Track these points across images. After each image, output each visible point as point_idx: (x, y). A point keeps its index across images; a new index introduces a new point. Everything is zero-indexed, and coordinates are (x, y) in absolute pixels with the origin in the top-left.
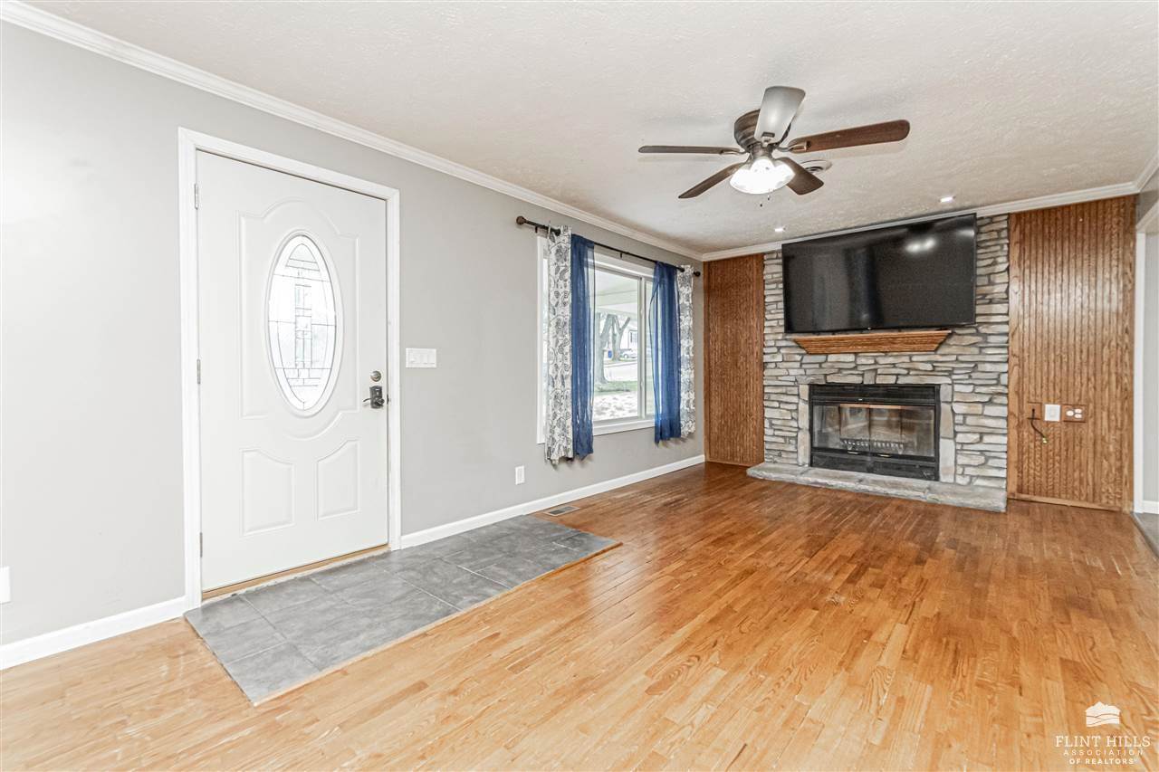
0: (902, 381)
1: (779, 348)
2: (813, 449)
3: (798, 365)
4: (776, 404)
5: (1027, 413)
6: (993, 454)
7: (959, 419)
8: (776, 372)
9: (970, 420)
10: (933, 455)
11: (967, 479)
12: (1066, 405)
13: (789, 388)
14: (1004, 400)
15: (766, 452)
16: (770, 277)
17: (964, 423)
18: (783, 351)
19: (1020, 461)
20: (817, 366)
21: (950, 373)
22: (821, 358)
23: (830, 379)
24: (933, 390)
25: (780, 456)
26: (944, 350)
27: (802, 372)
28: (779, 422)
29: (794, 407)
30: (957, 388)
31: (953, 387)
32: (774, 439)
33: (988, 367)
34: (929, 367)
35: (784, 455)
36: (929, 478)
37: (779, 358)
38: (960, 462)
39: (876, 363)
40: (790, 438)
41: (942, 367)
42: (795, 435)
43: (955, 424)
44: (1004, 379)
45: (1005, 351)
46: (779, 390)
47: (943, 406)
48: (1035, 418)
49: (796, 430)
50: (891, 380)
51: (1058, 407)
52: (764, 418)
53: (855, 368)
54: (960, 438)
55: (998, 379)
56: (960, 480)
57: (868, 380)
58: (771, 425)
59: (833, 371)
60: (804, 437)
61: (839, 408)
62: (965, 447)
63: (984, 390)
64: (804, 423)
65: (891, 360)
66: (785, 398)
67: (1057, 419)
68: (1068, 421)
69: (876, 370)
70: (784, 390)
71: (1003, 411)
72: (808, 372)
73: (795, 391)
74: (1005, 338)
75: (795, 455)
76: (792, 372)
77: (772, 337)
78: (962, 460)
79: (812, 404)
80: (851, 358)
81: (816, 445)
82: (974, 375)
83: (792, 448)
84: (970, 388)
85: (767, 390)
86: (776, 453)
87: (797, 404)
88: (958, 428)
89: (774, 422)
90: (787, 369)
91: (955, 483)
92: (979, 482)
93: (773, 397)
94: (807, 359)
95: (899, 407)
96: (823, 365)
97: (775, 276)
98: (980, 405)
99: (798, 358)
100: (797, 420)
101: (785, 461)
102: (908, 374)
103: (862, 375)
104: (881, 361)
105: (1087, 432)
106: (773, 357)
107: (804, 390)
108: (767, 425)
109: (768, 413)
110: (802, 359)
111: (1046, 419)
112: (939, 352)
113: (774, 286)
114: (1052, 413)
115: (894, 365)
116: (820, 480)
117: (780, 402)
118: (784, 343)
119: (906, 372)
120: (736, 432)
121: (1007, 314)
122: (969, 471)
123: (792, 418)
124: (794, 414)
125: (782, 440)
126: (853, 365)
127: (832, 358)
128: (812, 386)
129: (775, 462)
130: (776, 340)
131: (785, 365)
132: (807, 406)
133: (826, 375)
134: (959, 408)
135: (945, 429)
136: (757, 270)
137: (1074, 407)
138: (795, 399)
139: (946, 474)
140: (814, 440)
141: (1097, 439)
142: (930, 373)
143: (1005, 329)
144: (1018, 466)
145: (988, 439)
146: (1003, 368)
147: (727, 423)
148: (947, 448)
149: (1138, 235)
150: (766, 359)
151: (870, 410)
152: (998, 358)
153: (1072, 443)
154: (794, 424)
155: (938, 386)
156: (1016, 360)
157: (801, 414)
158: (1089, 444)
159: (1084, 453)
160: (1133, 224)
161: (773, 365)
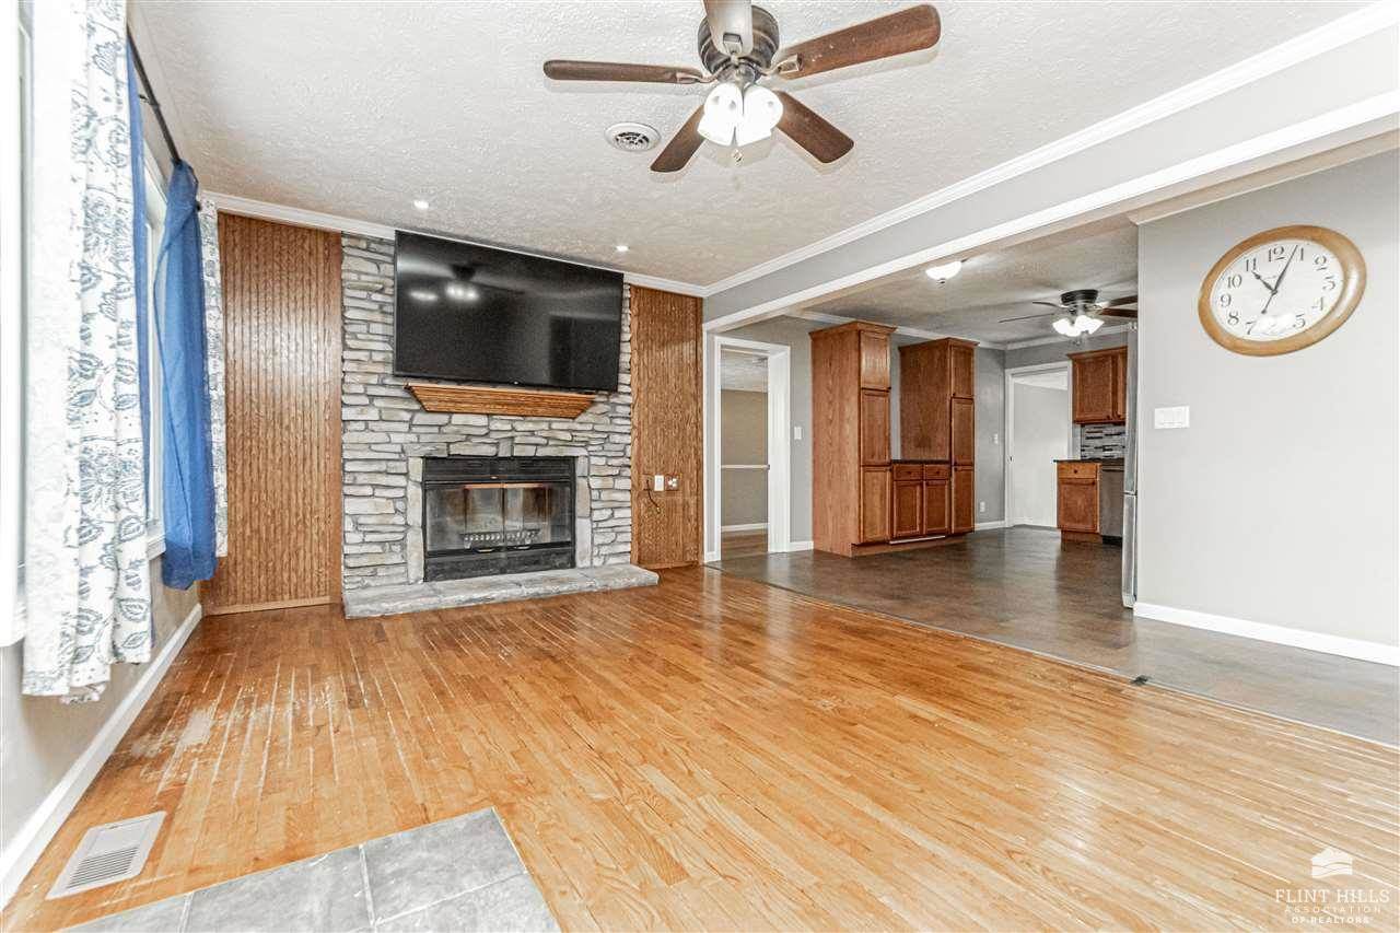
0: (542, 452)
1: (372, 397)
2: (428, 555)
3: (405, 427)
4: (368, 491)
5: (644, 486)
6: (621, 529)
7: (595, 493)
8: (368, 437)
9: (605, 495)
10: (569, 539)
11: (602, 561)
12: (669, 476)
13: (390, 463)
14: (628, 472)
15: (345, 572)
16: (354, 277)
17: (599, 500)
18: (378, 403)
19: (640, 533)
20: (436, 429)
21: (586, 444)
22: (444, 419)
23: (455, 450)
24: (571, 460)
25: (374, 575)
26: (582, 418)
27: (413, 438)
28: (371, 520)
29: (401, 493)
30: (594, 460)
31: (589, 461)
32: (364, 549)
33: (617, 438)
34: (568, 437)
35: (381, 572)
36: (562, 567)
37: (373, 414)
38: (596, 542)
39: (513, 429)
40: (394, 542)
41: (580, 437)
42: (400, 537)
43: (592, 500)
44: (629, 449)
45: (629, 423)
46: (375, 467)
47: (581, 482)
48: (649, 489)
49: (402, 529)
50: (530, 452)
51: (662, 477)
52: (340, 516)
53: (488, 435)
54: (597, 515)
55: (624, 451)
56: (597, 562)
57: (504, 452)
58: (357, 525)
59: (459, 438)
60: (415, 539)
61: (466, 492)
62: (600, 525)
63: (615, 462)
64: (415, 516)
65: (530, 426)
66: (384, 480)
67: (662, 489)
68: (669, 490)
69: (512, 438)
70: (383, 466)
71: (625, 484)
72: (424, 439)
73: (401, 467)
74: (628, 410)
75: (402, 569)
76: (395, 438)
77: (358, 378)
78: (598, 540)
79: (425, 486)
80: (483, 420)
81: (429, 549)
82: (607, 447)
83: (397, 559)
84: (602, 461)
85: (349, 467)
86: (368, 571)
87: (405, 488)
88: (594, 505)
89: (362, 520)
90: (388, 433)
91: (592, 567)
92: (612, 560)
93: (361, 479)
94: (421, 418)
95: (536, 485)
96: (444, 430)
97: (363, 277)
98: (610, 479)
99: (407, 416)
100: (404, 513)
101: (384, 581)
102: (547, 445)
103: (497, 445)
104: (520, 427)
105: (679, 498)
106: (362, 412)
107: (416, 468)
108: (348, 525)
109: (350, 506)
110: (411, 419)
111: (656, 489)
112: (577, 420)
113: (363, 294)
114: (659, 483)
115: (532, 433)
116: (476, 596)
117: (375, 486)
118: (382, 391)
119: (545, 441)
120: (279, 547)
121: (629, 385)
122: (604, 551)
123: (396, 510)
124: (400, 505)
125: (378, 549)
126: (484, 431)
127: (457, 419)
128: (429, 460)
129: (367, 587)
130: (367, 385)
131: (384, 426)
132: (420, 491)
133: (449, 444)
134: (595, 483)
135: (581, 509)
136: (327, 259)
137: (672, 476)
138: (401, 481)
139: (583, 559)
140: (428, 542)
141: (685, 505)
142: (567, 444)
143: (629, 399)
144: (638, 538)
145: (618, 514)
146: (628, 439)
147: (258, 531)
148: (583, 527)
149: (705, 334)
150: (347, 414)
151: (504, 490)
152: (625, 430)
153: (671, 509)
154: (399, 520)
155: (574, 458)
156: (637, 429)
157: (410, 503)
158: (680, 509)
159: (678, 518)
160: (701, 322)
161: (361, 426)
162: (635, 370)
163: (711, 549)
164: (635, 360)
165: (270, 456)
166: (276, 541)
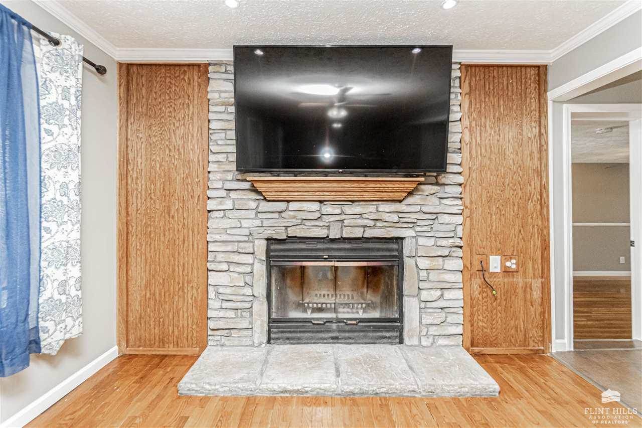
0: (369, 233)
1: (228, 191)
2: (271, 321)
3: (252, 214)
4: (224, 267)
5: (477, 266)
6: (452, 310)
7: (423, 274)
8: (225, 223)
9: (433, 276)
10: (397, 316)
11: (431, 340)
12: (506, 257)
13: (241, 244)
14: (460, 253)
15: (210, 332)
16: (216, 95)
17: (428, 280)
18: (233, 195)
19: (472, 315)
20: (277, 215)
21: (414, 225)
22: (282, 206)
23: (292, 232)
24: (399, 243)
25: (229, 336)
26: (410, 200)
27: (257, 222)
28: (228, 291)
29: (249, 269)
30: (421, 241)
31: (417, 241)
32: (221, 314)
33: (446, 219)
34: (395, 218)
35: (234, 334)
37: (229, 204)
38: (424, 322)
39: (343, 213)
40: (244, 310)
41: (408, 218)
42: (248, 305)
43: (420, 280)
44: (460, 229)
45: (459, 202)
46: (229, 248)
47: (408, 262)
48: (483, 270)
49: (251, 299)
50: (358, 233)
51: (499, 258)
52: (207, 285)
53: (320, 219)
54: (425, 295)
55: (454, 231)
56: (425, 342)
57: (334, 234)
58: (218, 294)
59: (296, 222)
60: (260, 308)
62: (429, 305)
63: (444, 242)
64: (260, 289)
65: (358, 210)
66: (236, 258)
67: (498, 270)
68: (507, 271)
69: (342, 221)
71: (458, 264)
72: (266, 223)
73: (249, 247)
74: (460, 189)
75: (249, 333)
76: (245, 223)
77: (219, 176)
78: (427, 320)
79: (269, 263)
80: (315, 206)
81: (274, 316)
82: (436, 227)
83: (245, 325)
84: (431, 242)
85: (211, 247)
86: (224, 333)
87: (252, 265)
88: (422, 285)
89: (221, 290)
90: (239, 219)
91: (420, 346)
92: (442, 341)
93: (220, 257)
94: (264, 206)
95: (365, 264)
96: (283, 215)
97: (223, 95)
98: (440, 259)
99: (253, 205)
100: (252, 286)
101: (236, 342)
102: (375, 226)
103: (328, 227)
104: (349, 211)
105: (519, 280)
106: (221, 204)
107: (261, 246)
108: (212, 294)
109: (213, 278)
110: (257, 207)
111: (491, 270)
112: (403, 202)
113: (222, 109)
114: (495, 264)
115: (360, 216)
117: (230, 263)
118: (235, 185)
119: (372, 223)
120: (167, 307)
121: (460, 165)
122: (433, 331)
123: (246, 283)
124: (248, 279)
125: (231, 314)
126: (317, 215)
128: (270, 241)
130: (225, 181)
131: (237, 214)
132: (264, 268)
133: (286, 227)
134: (423, 263)
135: (409, 286)
136: (199, 85)
137: (511, 257)
138: (249, 259)
139: (411, 337)
140: (274, 309)
141: (527, 288)
142: (395, 225)
143: (460, 179)
144: (471, 320)
145: (448, 295)
146: (459, 219)
147: (154, 295)
148: (411, 306)
149: (550, 104)
150: (211, 205)
151: (336, 268)
152: (455, 210)
153: (511, 291)
154: (248, 291)
155: (402, 239)
156: (468, 213)
157: (256, 277)
158: (520, 291)
159: (518, 303)
160: (545, 91)
161: (221, 214)
162: (466, 150)
163: (560, 336)
164: (467, 138)
165: (162, 238)
166: (165, 302)
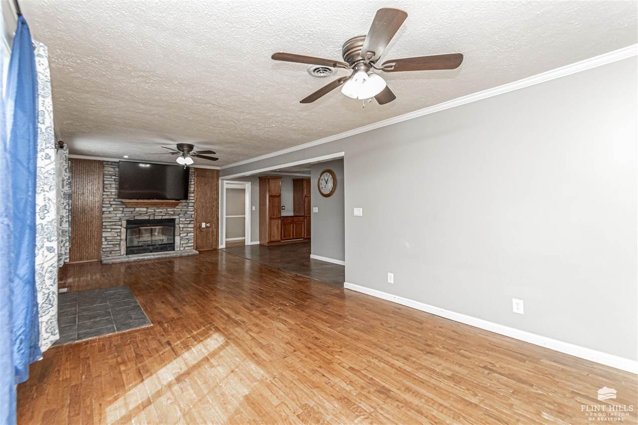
0: (164, 218)
1: (111, 205)
2: (127, 247)
3: (121, 212)
4: (110, 230)
5: (198, 226)
6: (190, 239)
7: (181, 229)
8: (110, 215)
9: (184, 229)
10: (173, 242)
12: (207, 223)
13: (117, 222)
14: (193, 222)
15: (103, 253)
16: (107, 172)
17: (183, 230)
18: (113, 206)
19: (196, 240)
20: (130, 213)
21: (179, 215)
22: (133, 209)
23: (136, 218)
24: (174, 220)
25: (111, 253)
26: (178, 207)
27: (123, 215)
28: (110, 238)
29: (119, 230)
30: (181, 219)
32: (108, 246)
33: (189, 213)
34: (173, 213)
35: (113, 252)
36: (171, 250)
37: (111, 209)
39: (155, 211)
40: (117, 244)
41: (176, 213)
42: (119, 242)
43: (180, 231)
44: (193, 216)
45: (193, 208)
46: (112, 224)
47: (177, 226)
48: (200, 227)
49: (120, 240)
50: (160, 218)
51: (205, 223)
52: (102, 237)
53: (146, 213)
54: (182, 235)
55: (191, 216)
56: (182, 249)
57: (151, 218)
58: (106, 240)
59: (137, 214)
60: (123, 243)
61: (140, 230)
62: (183, 238)
63: (188, 219)
64: (123, 236)
65: (160, 210)
66: (114, 227)
67: (204, 227)
68: (207, 227)
69: (154, 214)
70: (114, 223)
71: (192, 226)
72: (126, 215)
73: (120, 223)
74: (193, 204)
75: (119, 252)
76: (118, 215)
77: (108, 199)
78: (182, 242)
79: (127, 228)
80: (145, 209)
82: (186, 215)
83: (117, 249)
84: (184, 219)
85: (104, 224)
86: (109, 252)
87: (121, 229)
88: (181, 232)
89: (108, 238)
90: (116, 214)
91: (180, 250)
92: (187, 248)
93: (108, 227)
94: (126, 210)
95: (163, 227)
96: (133, 212)
98: (187, 224)
99: (121, 209)
100: (120, 236)
101: (114, 255)
103: (149, 216)
104: (157, 211)
105: (210, 229)
106: (108, 209)
107: (124, 223)
108: (103, 240)
109: (104, 235)
110: (123, 210)
111: (203, 227)
112: (175, 208)
113: (109, 177)
114: (203, 225)
115: (161, 212)
117: (111, 229)
118: (114, 203)
119: (165, 214)
120: (83, 246)
121: (194, 197)
122: (184, 245)
124: (119, 234)
125: (112, 246)
127: (137, 209)
128: (128, 222)
129: (108, 257)
130: (110, 201)
131: (115, 212)
132: (125, 230)
133: (134, 216)
134: (181, 226)
135: (177, 233)
137: (208, 223)
138: (120, 227)
139: (177, 248)
140: (128, 244)
141: (213, 231)
142: (172, 215)
143: (193, 201)
144: (196, 241)
145: (189, 235)
146: (193, 213)
147: (77, 242)
148: (177, 239)
149: (220, 180)
150: (104, 209)
151: (152, 229)
152: (191, 210)
153: (207, 233)
154: (119, 238)
156: (196, 210)
157: (122, 233)
158: (211, 233)
159: (210, 235)
160: (219, 177)
161: (108, 213)
162: (196, 193)
163: (222, 244)
164: (196, 189)
165: (81, 221)
166: (82, 244)
